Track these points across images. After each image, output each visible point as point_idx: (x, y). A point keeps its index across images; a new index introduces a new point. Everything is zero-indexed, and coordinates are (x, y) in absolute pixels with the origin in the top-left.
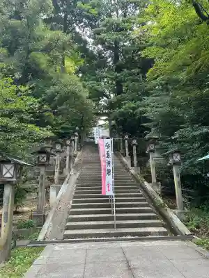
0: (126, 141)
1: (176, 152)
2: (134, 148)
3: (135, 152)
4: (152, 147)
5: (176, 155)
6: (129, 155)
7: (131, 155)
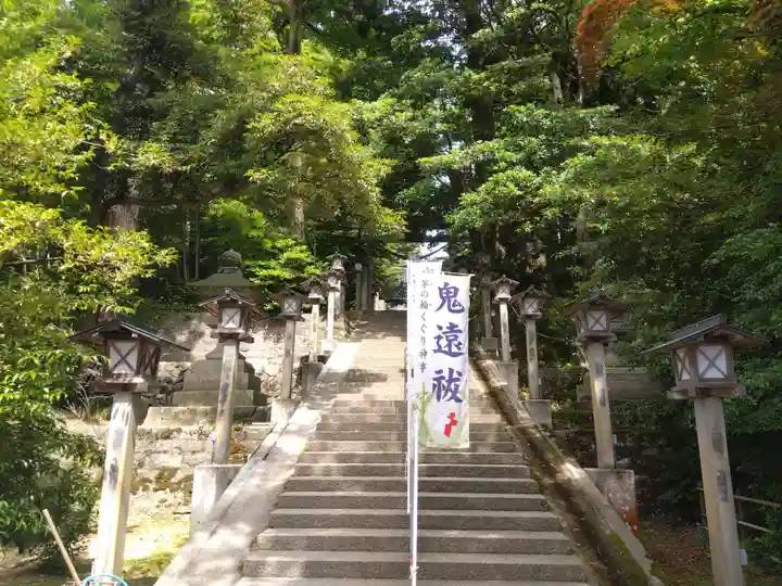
0: (504, 309)
1: (711, 338)
2: (531, 328)
3: (532, 346)
4: (598, 322)
5: (711, 351)
6: (513, 355)
7: (519, 354)
